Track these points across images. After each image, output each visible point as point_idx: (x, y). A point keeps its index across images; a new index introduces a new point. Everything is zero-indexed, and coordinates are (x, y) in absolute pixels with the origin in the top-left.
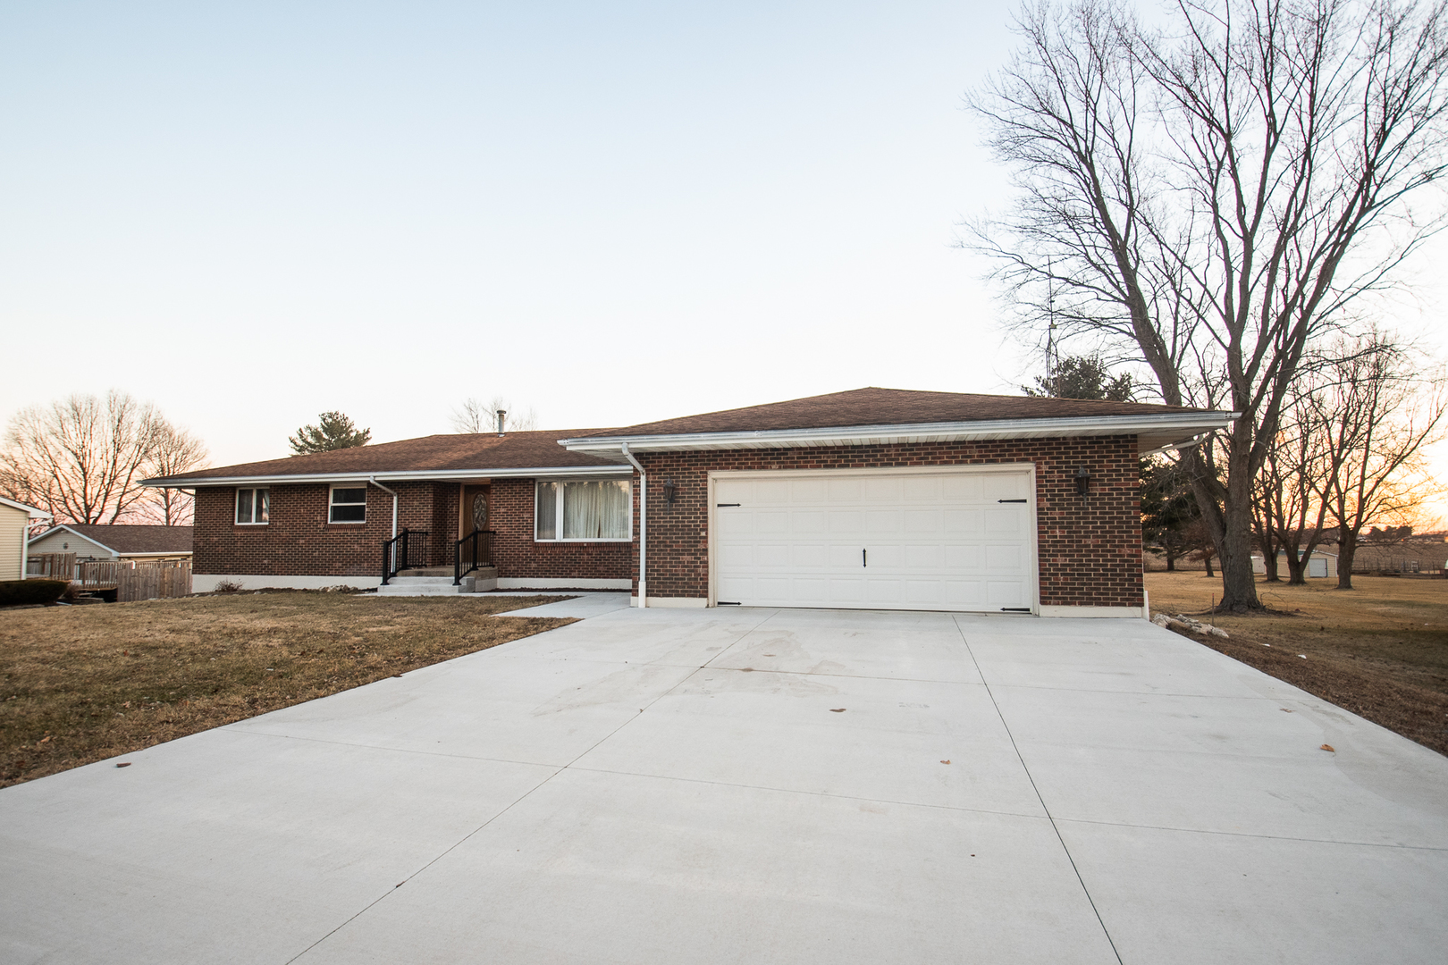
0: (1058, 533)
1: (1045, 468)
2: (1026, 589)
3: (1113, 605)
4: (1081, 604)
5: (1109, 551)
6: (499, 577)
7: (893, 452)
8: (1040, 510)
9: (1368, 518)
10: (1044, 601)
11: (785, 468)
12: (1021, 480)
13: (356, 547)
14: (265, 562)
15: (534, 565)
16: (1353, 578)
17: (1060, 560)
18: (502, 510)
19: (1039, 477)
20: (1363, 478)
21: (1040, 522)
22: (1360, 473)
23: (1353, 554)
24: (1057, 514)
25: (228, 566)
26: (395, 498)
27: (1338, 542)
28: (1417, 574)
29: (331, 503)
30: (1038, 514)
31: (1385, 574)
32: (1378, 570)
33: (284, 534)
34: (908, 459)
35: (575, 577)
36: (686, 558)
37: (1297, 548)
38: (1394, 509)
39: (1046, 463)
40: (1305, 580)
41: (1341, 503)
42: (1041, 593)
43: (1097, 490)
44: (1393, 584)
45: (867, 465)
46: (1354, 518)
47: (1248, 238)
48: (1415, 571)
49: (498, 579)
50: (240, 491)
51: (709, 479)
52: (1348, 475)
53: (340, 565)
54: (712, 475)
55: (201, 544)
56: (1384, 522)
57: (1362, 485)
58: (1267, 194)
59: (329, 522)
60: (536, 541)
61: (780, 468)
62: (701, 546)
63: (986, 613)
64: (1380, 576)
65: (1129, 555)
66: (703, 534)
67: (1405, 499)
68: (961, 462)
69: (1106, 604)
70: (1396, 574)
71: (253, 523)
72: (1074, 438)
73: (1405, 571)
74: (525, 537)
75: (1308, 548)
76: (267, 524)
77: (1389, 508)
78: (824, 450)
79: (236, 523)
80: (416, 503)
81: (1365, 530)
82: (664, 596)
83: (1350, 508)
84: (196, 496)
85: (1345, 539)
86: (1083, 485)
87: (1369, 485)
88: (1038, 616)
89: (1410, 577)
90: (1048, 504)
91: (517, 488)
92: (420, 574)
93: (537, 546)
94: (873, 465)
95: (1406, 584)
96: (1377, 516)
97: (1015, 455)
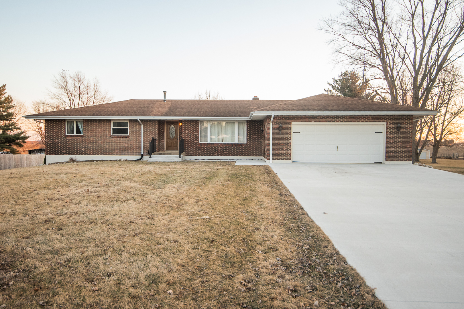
0: (391, 142)
1: (389, 124)
2: (382, 156)
3: (404, 161)
4: (396, 160)
5: (404, 146)
6: (186, 155)
7: (348, 118)
8: (387, 135)
9: (444, 136)
10: (386, 160)
11: (316, 121)
12: (382, 127)
13: (125, 144)
14: (83, 150)
15: (200, 151)
16: (437, 160)
17: (392, 149)
18: (187, 131)
19: (387, 126)
20: (444, 121)
21: (387, 138)
22: (443, 119)
23: (438, 150)
24: (391, 136)
25: (64, 152)
26: (142, 126)
27: (433, 146)
28: (457, 158)
29: (112, 127)
30: (386, 136)
31: (446, 158)
32: (444, 157)
33: (91, 139)
34: (352, 120)
35: (216, 156)
36: (285, 148)
37: (418, 148)
38: (454, 133)
39: (389, 122)
40: (420, 160)
41: (435, 130)
42: (386, 158)
43: (402, 130)
44: (450, 162)
45: (340, 122)
46: (439, 136)
47: (425, 39)
48: (457, 157)
49: (186, 156)
50: (67, 121)
51: (292, 124)
52: (439, 120)
53: (118, 151)
54: (293, 123)
55: (50, 143)
56: (450, 138)
57: (443, 123)
58: (432, 24)
59: (112, 135)
60: (200, 143)
61: (314, 122)
62: (289, 145)
63: (371, 163)
64: (445, 159)
65: (409, 148)
66: (290, 141)
67: (458, 129)
68: (367, 121)
69: (402, 160)
70: (450, 158)
71: (75, 134)
72: (397, 116)
73: (453, 157)
74: (196, 141)
75: (421, 148)
76: (83, 135)
77: (452, 133)
78: (328, 116)
79: (66, 134)
80: (151, 128)
81: (443, 140)
82: (277, 160)
83: (438, 132)
84: (45, 123)
85: (436, 144)
86: (398, 129)
87: (446, 123)
88: (385, 164)
89: (455, 159)
90: (389, 134)
91: (193, 123)
92: (160, 154)
93: (201, 144)
94: (342, 122)
95: (455, 162)
96: (447, 136)
97: (381, 120)
